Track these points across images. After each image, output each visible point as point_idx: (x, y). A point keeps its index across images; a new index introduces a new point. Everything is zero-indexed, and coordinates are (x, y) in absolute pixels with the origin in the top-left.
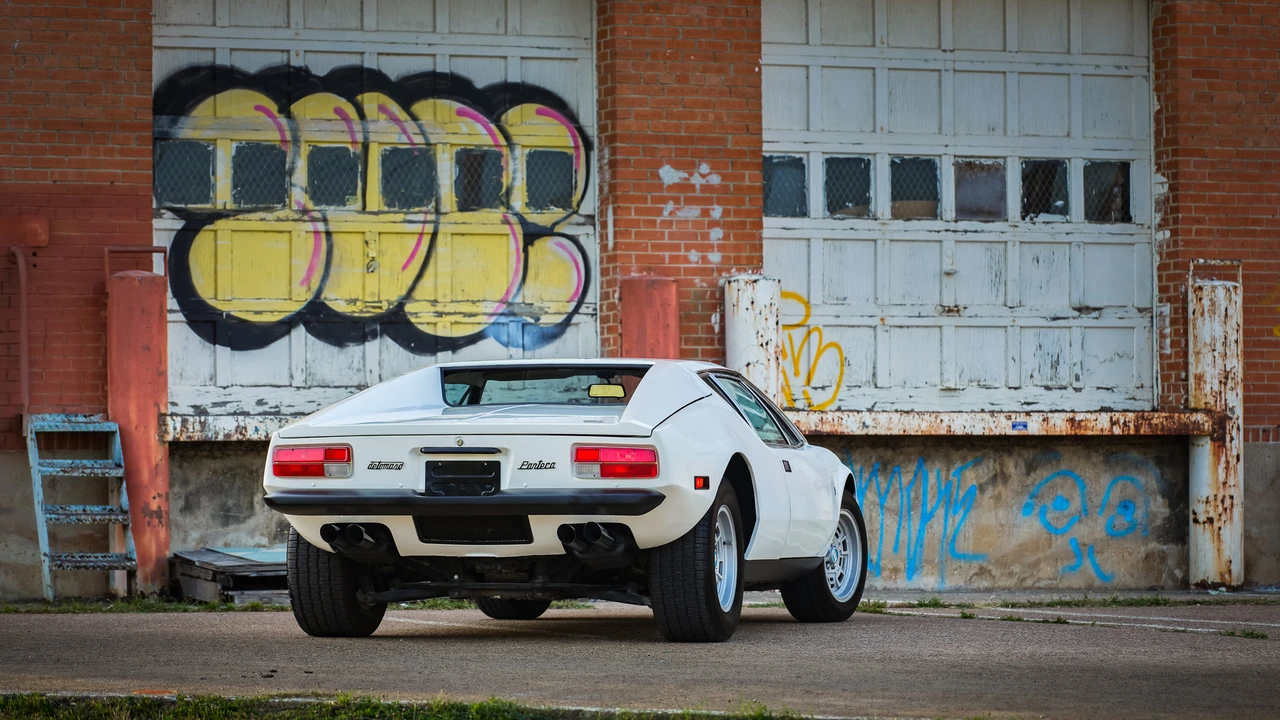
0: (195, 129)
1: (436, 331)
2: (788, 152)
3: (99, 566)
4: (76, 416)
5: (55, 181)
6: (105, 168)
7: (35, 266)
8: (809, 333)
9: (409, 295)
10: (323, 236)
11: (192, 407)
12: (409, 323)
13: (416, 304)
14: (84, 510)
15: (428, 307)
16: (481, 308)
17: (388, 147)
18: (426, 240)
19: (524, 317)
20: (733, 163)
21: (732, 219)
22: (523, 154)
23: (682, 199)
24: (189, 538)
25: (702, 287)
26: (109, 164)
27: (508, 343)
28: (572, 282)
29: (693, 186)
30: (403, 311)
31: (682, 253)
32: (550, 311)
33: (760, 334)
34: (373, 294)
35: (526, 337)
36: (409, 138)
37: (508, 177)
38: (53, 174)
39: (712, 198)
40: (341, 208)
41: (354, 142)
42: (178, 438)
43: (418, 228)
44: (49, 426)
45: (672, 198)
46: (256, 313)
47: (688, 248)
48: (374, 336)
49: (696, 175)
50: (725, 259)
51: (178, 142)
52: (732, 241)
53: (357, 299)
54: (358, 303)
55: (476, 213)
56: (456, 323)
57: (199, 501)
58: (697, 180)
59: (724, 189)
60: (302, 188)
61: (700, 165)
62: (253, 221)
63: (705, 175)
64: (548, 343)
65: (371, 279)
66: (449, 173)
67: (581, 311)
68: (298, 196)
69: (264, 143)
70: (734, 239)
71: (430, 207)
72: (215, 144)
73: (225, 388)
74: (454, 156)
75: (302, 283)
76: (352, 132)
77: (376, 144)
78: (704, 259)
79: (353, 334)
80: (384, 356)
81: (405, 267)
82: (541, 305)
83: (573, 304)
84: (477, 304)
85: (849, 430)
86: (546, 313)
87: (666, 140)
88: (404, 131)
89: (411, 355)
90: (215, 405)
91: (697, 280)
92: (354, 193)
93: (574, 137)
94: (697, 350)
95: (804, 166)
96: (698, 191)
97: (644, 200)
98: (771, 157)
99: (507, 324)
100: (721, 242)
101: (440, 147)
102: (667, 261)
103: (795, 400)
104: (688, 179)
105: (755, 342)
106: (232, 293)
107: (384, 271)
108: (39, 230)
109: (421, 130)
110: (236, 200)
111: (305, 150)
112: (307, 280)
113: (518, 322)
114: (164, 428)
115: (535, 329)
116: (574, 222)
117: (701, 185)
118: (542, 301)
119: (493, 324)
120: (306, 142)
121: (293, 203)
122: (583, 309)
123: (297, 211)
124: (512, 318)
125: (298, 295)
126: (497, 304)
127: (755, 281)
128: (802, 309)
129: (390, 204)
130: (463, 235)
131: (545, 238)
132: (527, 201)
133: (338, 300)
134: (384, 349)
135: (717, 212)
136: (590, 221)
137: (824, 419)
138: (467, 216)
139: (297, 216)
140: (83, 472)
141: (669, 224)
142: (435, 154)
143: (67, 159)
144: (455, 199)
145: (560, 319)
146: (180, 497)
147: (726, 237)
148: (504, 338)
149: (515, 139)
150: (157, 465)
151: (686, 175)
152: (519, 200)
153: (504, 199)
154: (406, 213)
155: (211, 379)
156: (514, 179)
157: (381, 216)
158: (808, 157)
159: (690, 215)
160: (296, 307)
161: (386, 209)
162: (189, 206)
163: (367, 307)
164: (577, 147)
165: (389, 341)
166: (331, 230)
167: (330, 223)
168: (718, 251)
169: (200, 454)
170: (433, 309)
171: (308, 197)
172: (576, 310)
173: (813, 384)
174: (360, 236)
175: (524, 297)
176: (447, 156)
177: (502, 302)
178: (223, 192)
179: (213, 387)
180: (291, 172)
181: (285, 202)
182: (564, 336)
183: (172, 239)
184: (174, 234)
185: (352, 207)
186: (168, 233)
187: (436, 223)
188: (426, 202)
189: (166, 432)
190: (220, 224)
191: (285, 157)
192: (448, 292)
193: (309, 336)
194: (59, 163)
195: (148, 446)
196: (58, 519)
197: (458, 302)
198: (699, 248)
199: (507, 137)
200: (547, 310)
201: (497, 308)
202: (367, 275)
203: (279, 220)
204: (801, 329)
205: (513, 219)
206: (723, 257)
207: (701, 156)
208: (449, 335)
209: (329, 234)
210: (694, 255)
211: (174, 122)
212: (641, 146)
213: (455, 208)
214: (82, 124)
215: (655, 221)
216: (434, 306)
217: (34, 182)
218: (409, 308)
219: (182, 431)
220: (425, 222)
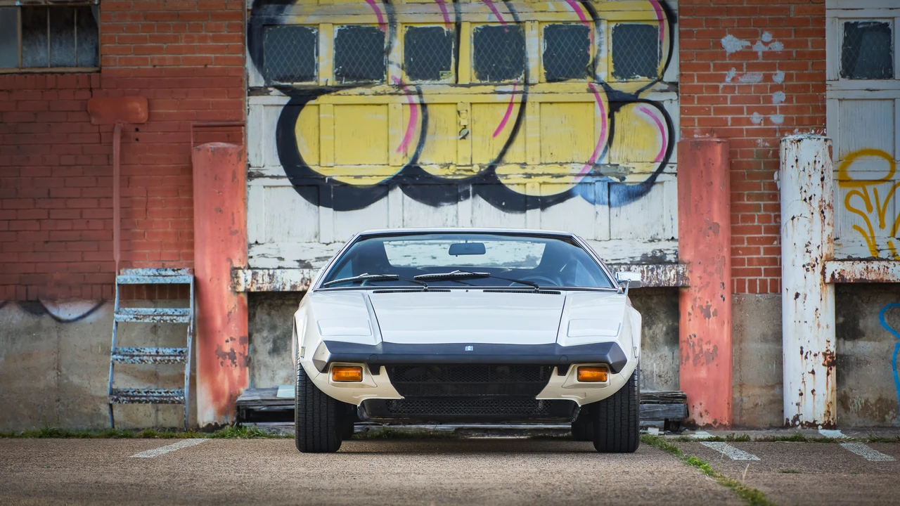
0: (299, 15)
1: (525, 191)
2: (873, 18)
3: (150, 400)
4: (166, 270)
5: (155, 66)
6: (200, 53)
7: (137, 140)
8: (894, 188)
9: (500, 159)
10: (419, 108)
11: (298, 261)
12: (500, 184)
13: (506, 167)
14: (157, 352)
15: (518, 170)
16: (568, 169)
17: (480, 26)
18: (516, 108)
19: (610, 177)
20: (796, 31)
21: (794, 83)
22: (608, 28)
23: (745, 66)
24: (277, 377)
25: (764, 147)
26: (202, 50)
27: (595, 201)
28: (658, 142)
29: (756, 53)
30: (494, 173)
31: (745, 116)
32: (634, 172)
33: (803, 190)
34: (465, 158)
35: (612, 195)
36: (499, 17)
37: (594, 50)
38: (152, 59)
39: (775, 64)
40: (436, 82)
41: (447, 23)
42: (250, 289)
43: (507, 98)
44: (131, 279)
45: (734, 65)
46: (356, 177)
47: (750, 111)
48: (467, 196)
49: (759, 43)
50: (788, 121)
51: (284, 27)
52: (795, 103)
53: (452, 164)
54: (452, 167)
55: (563, 84)
56: (544, 183)
57: (286, 345)
58: (759, 48)
59: (787, 55)
60: (398, 65)
61: (762, 33)
62: (353, 95)
63: (767, 43)
64: (634, 201)
65: (464, 146)
66: (537, 48)
67: (665, 170)
68: (395, 71)
69: (364, 26)
70: (797, 102)
71: (519, 79)
72: (318, 28)
73: (327, 244)
74: (543, 32)
75: (399, 150)
76: (445, 14)
77: (469, 24)
78: (767, 121)
79: (447, 195)
80: (475, 214)
81: (495, 134)
82: (626, 166)
83: (658, 165)
84: (565, 166)
85: (895, 279)
86: (631, 173)
87: (729, 11)
88: (494, 11)
89: (502, 213)
90: (318, 259)
91: (760, 140)
92: (448, 69)
93: (658, 11)
94: (760, 205)
95: (890, 30)
96: (761, 58)
97: (707, 67)
98: (856, 24)
99: (594, 183)
100: (783, 104)
101: (528, 25)
102: (729, 124)
103: (879, 251)
104: (751, 47)
105: (799, 197)
106: (335, 159)
107: (476, 138)
108: (139, 108)
109: (510, 10)
110: (338, 76)
111: (401, 31)
112: (404, 146)
113: (604, 181)
114: (236, 280)
115: (621, 188)
116: (658, 89)
117: (764, 53)
118: (628, 161)
119: (580, 183)
120: (402, 23)
121: (390, 79)
122: (667, 169)
123: (393, 86)
124: (598, 178)
125: (395, 160)
126: (584, 166)
127: (799, 141)
128: (886, 165)
129: (481, 77)
130: (551, 103)
131: (630, 104)
132: (612, 70)
133: (432, 165)
134: (476, 208)
135: (779, 77)
136: (675, 87)
137: (870, 268)
138: (554, 86)
139: (393, 91)
140: (153, 319)
141: (732, 89)
142: (524, 31)
143: (165, 46)
144: (543, 71)
145: (644, 178)
146: (269, 341)
147: (788, 100)
148: (592, 197)
149: (601, 15)
150: (230, 313)
151: (748, 44)
153: (590, 70)
154: (496, 85)
155: (316, 237)
156: (599, 51)
157: (472, 88)
158: (894, 22)
159: (752, 80)
160: (393, 172)
161: (478, 81)
162: (295, 84)
163: (459, 170)
164: (661, 20)
165: (480, 201)
166: (425, 102)
167: (424, 96)
168: (780, 113)
169: (287, 303)
170: (522, 171)
171: (404, 73)
172: (660, 170)
173: (897, 236)
174: (454, 106)
175: (610, 158)
176: (535, 32)
177: (589, 163)
178: (326, 72)
179: (317, 244)
180: (388, 51)
181: (383, 78)
182: (649, 194)
183: (279, 114)
184: (281, 109)
185: (446, 81)
186: (275, 108)
187: (525, 93)
188: (516, 74)
189: (238, 283)
190: (323, 99)
191: (384, 37)
192: (537, 156)
193: (406, 197)
194: (159, 50)
195: (221, 296)
196: (123, 360)
197: (546, 164)
198: (760, 110)
199: (593, 13)
200: (631, 170)
201: (584, 169)
202: (459, 141)
203: (376, 94)
204: (886, 183)
205: (599, 88)
206: (785, 118)
207: (763, 25)
208: (538, 195)
210: (756, 118)
211: (281, 10)
212: (704, 18)
213: (543, 78)
214: (179, 15)
215: (717, 87)
216: (524, 168)
217: (136, 67)
218: (499, 170)
219: (252, 283)
220: (514, 93)
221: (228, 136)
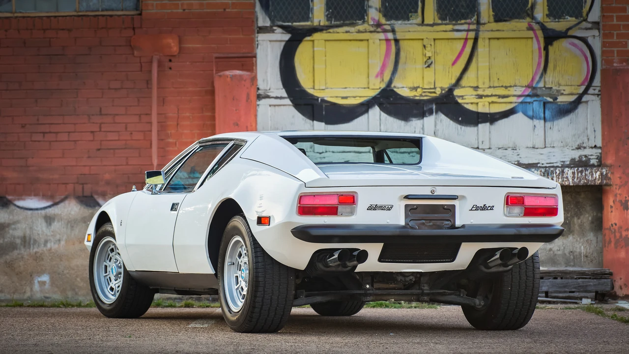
1: (478, 109)
5: (184, 10)
7: (170, 68)
9: (457, 83)
10: (393, 43)
12: (457, 103)
13: (462, 90)
15: (472, 92)
16: (512, 91)
18: (470, 44)
19: (545, 98)
27: (533, 117)
28: (583, 71)
30: (453, 95)
32: (565, 93)
34: (430, 83)
35: (547, 112)
38: (182, 4)
40: (406, 22)
43: (463, 35)
46: (343, 98)
48: (431, 113)
53: (419, 87)
54: (419, 90)
55: (507, 23)
56: (493, 102)
60: (376, 9)
62: (340, 33)
64: (564, 117)
65: (429, 73)
67: (589, 92)
68: (374, 14)
71: (473, 20)
73: (320, 153)
75: (377, 76)
79: (415, 112)
80: (438, 127)
81: (454, 63)
82: (557, 88)
83: (583, 88)
84: (509, 89)
89: (459, 126)
92: (416, 12)
97: (624, 10)
99: (532, 103)
106: (326, 84)
107: (438, 66)
108: (172, 44)
110: (329, 18)
112: (381, 73)
113: (540, 101)
115: (554, 106)
116: (583, 27)
118: (560, 85)
119: (522, 103)
121: (370, 20)
122: (591, 91)
123: (372, 26)
124: (535, 98)
126: (524, 89)
129: (442, 18)
130: (498, 39)
131: (561, 40)
132: (547, 12)
133: (403, 88)
134: (439, 122)
136: (597, 26)
138: (501, 25)
139: (372, 29)
144: (492, 13)
145: (572, 98)
148: (530, 113)
152: (540, 13)
153: (529, 12)
154: (454, 25)
157: (435, 27)
160: (372, 93)
161: (440, 22)
162: (295, 24)
163: (425, 92)
165: (442, 116)
166: (398, 38)
167: (397, 33)
170: (475, 93)
171: (381, 16)
172: (585, 92)
174: (421, 41)
175: (545, 82)
177: (528, 87)
178: (319, 14)
181: (364, 19)
182: (577, 111)
183: (282, 48)
184: (283, 44)
185: (415, 21)
186: (279, 43)
187: (477, 31)
188: (470, 16)
190: (317, 36)
192: (487, 81)
193: (383, 114)
197: (494, 87)
200: (562, 92)
201: (524, 91)
202: (425, 70)
203: (359, 32)
205: (536, 27)
208: (488, 111)
209: (397, 41)
213: (492, 19)
216: (477, 90)
217: (170, 11)
218: (457, 92)
220: (468, 31)
221: (243, 65)
